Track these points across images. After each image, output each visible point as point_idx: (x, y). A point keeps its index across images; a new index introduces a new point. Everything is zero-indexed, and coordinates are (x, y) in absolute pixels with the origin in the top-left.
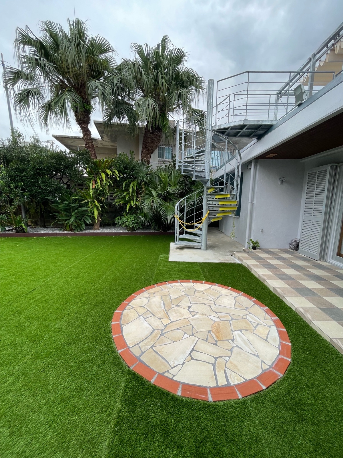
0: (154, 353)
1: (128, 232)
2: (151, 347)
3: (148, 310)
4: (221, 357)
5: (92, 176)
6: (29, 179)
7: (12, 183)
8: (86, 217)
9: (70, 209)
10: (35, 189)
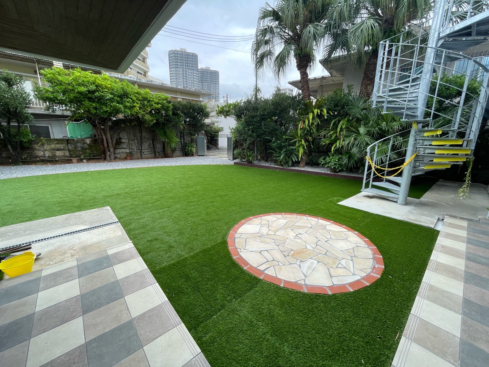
0: (244, 241)
1: (330, 173)
2: (246, 238)
3: (269, 224)
4: (278, 262)
5: (303, 116)
6: (256, 123)
7: (247, 127)
8: (293, 154)
9: (282, 147)
10: (259, 131)
